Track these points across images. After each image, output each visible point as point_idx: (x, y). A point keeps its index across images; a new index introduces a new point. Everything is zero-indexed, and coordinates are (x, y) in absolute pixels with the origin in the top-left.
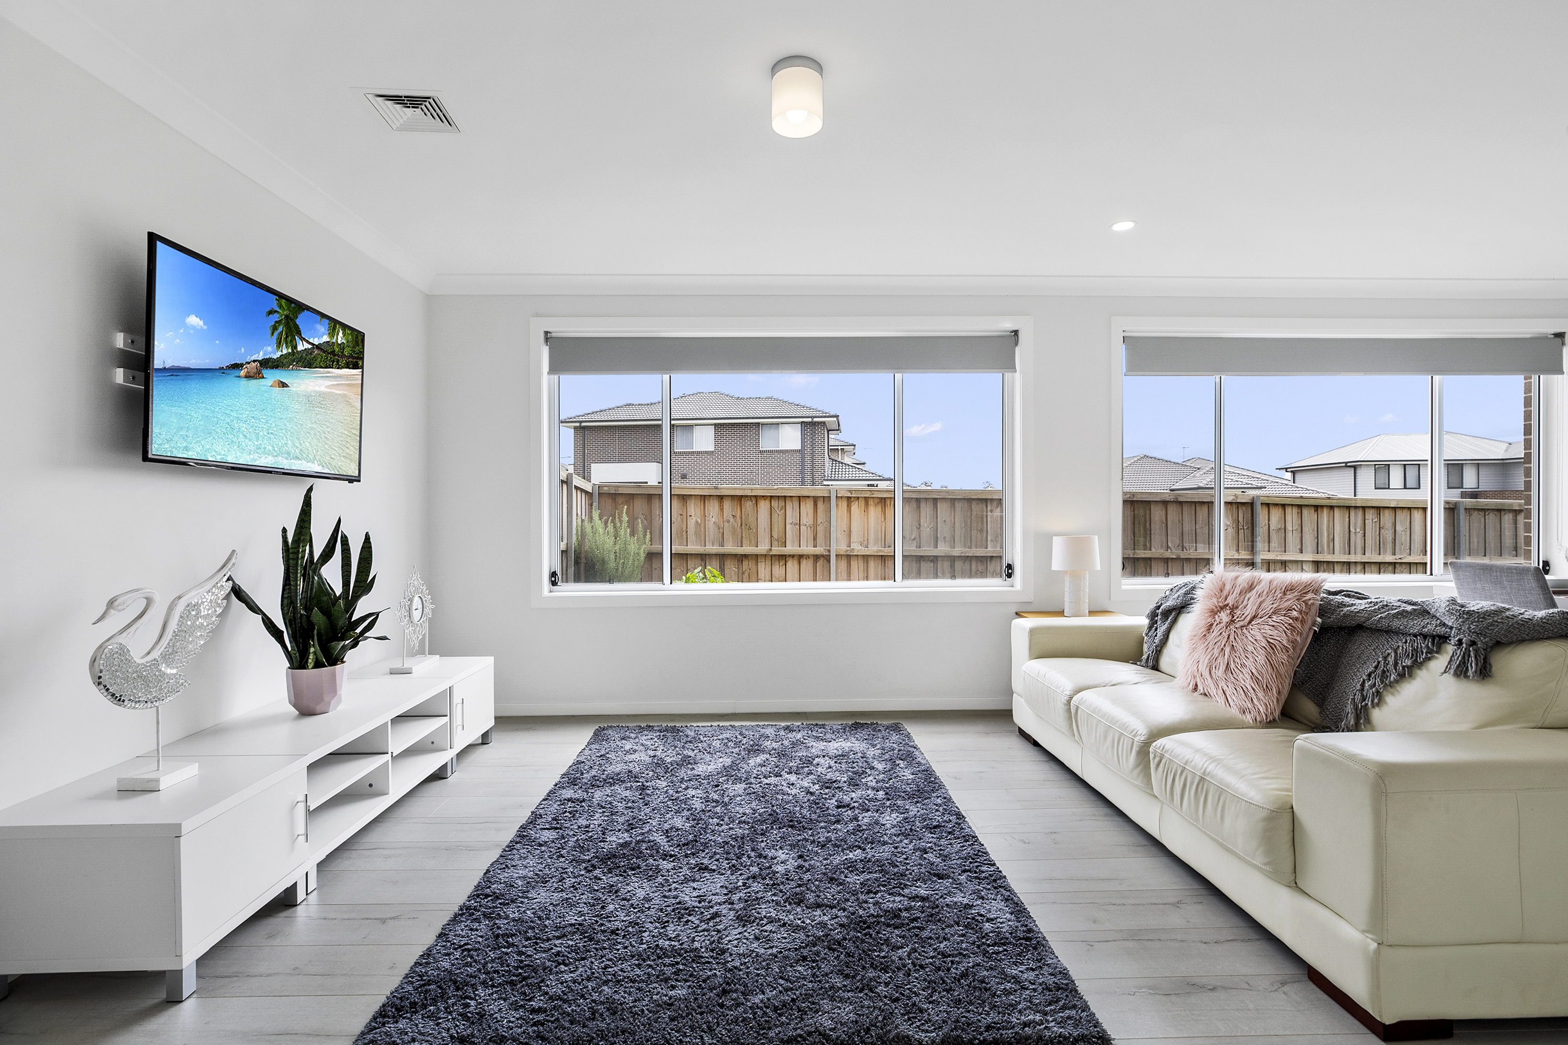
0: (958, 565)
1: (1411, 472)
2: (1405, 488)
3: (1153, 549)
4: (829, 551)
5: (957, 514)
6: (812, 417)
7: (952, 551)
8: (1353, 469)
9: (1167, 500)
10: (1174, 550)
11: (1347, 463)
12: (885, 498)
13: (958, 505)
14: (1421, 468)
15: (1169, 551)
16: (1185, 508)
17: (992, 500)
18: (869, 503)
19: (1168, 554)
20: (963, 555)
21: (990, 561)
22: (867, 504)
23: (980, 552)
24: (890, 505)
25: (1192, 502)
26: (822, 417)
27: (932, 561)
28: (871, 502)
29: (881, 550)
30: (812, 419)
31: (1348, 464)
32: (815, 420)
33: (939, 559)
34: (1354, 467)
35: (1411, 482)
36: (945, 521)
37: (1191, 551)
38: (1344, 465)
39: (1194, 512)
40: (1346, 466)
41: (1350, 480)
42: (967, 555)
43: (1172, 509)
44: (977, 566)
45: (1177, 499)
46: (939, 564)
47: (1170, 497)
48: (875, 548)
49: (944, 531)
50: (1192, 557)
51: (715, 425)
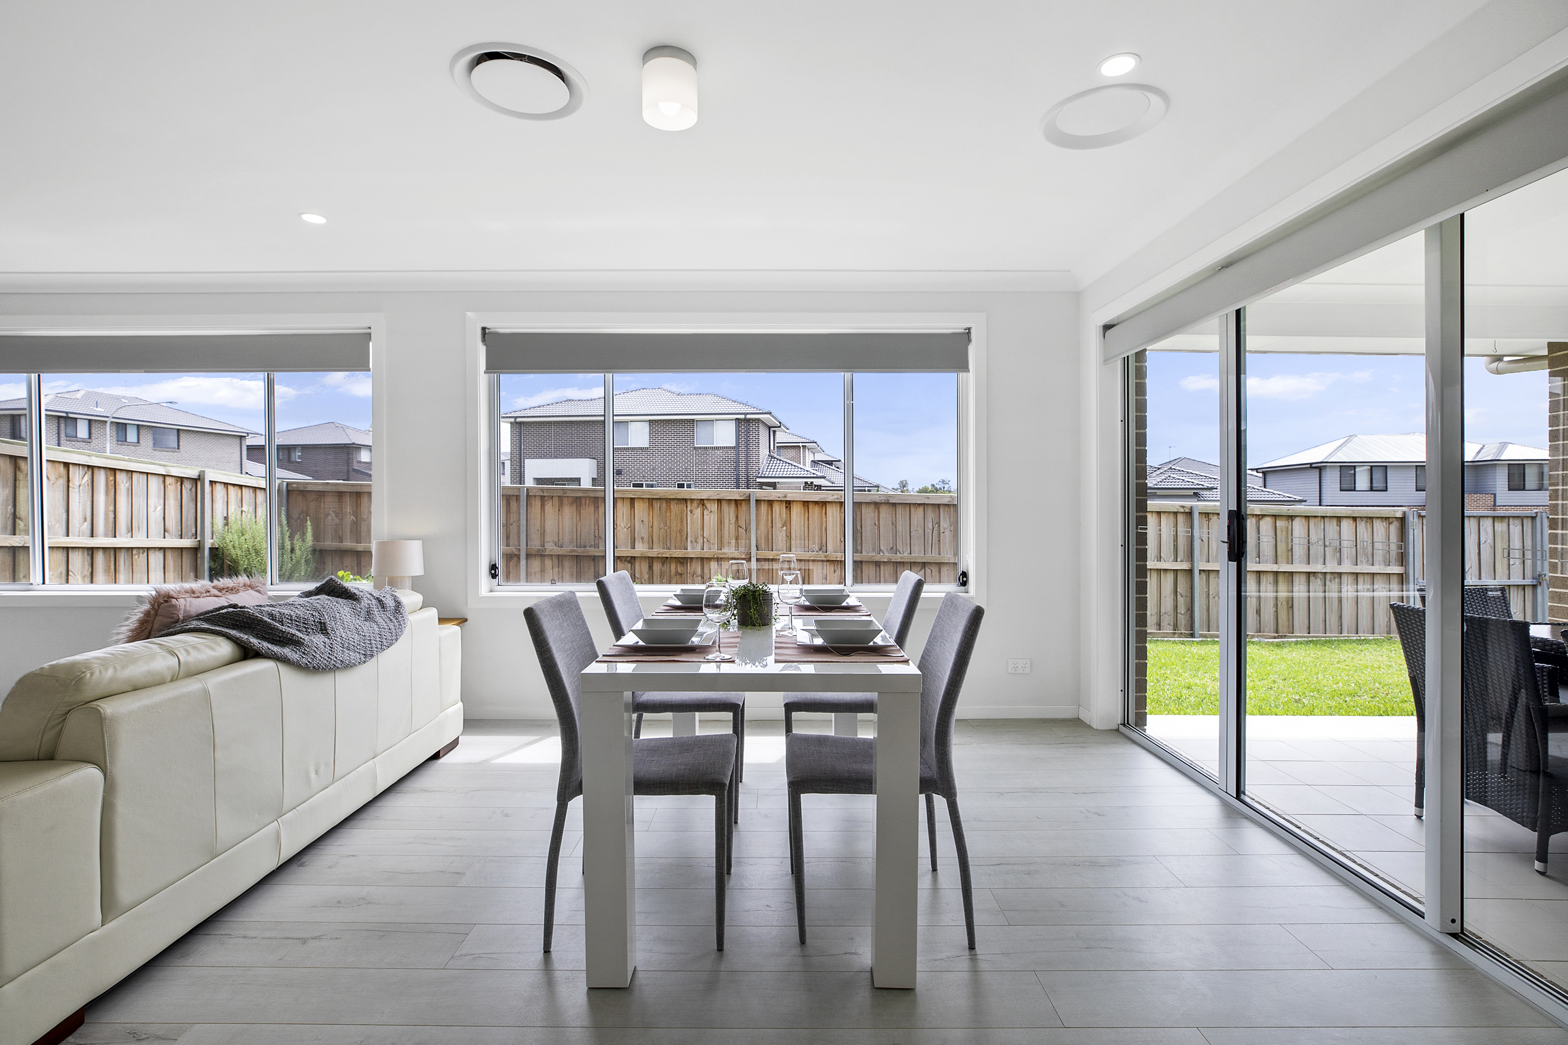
0: (657, 567)
1: (1378, 475)
2: (1372, 489)
3: (864, 551)
4: (520, 550)
5: (655, 515)
6: (746, 414)
7: (649, 551)
8: (1318, 470)
9: (877, 501)
10: (887, 554)
11: (1311, 464)
12: (580, 498)
13: (656, 505)
14: (1388, 470)
15: (881, 554)
16: (899, 509)
17: (692, 500)
18: (564, 502)
19: (878, 558)
20: (659, 556)
21: (691, 563)
22: (561, 505)
23: (678, 553)
24: (585, 504)
25: (907, 504)
26: (758, 414)
27: (630, 562)
28: (565, 501)
29: (574, 550)
30: (745, 416)
31: (1314, 465)
32: (748, 416)
33: (636, 559)
34: (1319, 468)
35: (1377, 484)
36: (642, 521)
37: (905, 555)
38: (1309, 466)
39: (908, 514)
40: (1311, 467)
41: (1315, 482)
42: (664, 556)
43: (884, 510)
44: (676, 568)
45: (888, 500)
46: (637, 565)
47: (881, 498)
48: (569, 549)
49: (641, 530)
50: (906, 560)
51: (650, 421)
